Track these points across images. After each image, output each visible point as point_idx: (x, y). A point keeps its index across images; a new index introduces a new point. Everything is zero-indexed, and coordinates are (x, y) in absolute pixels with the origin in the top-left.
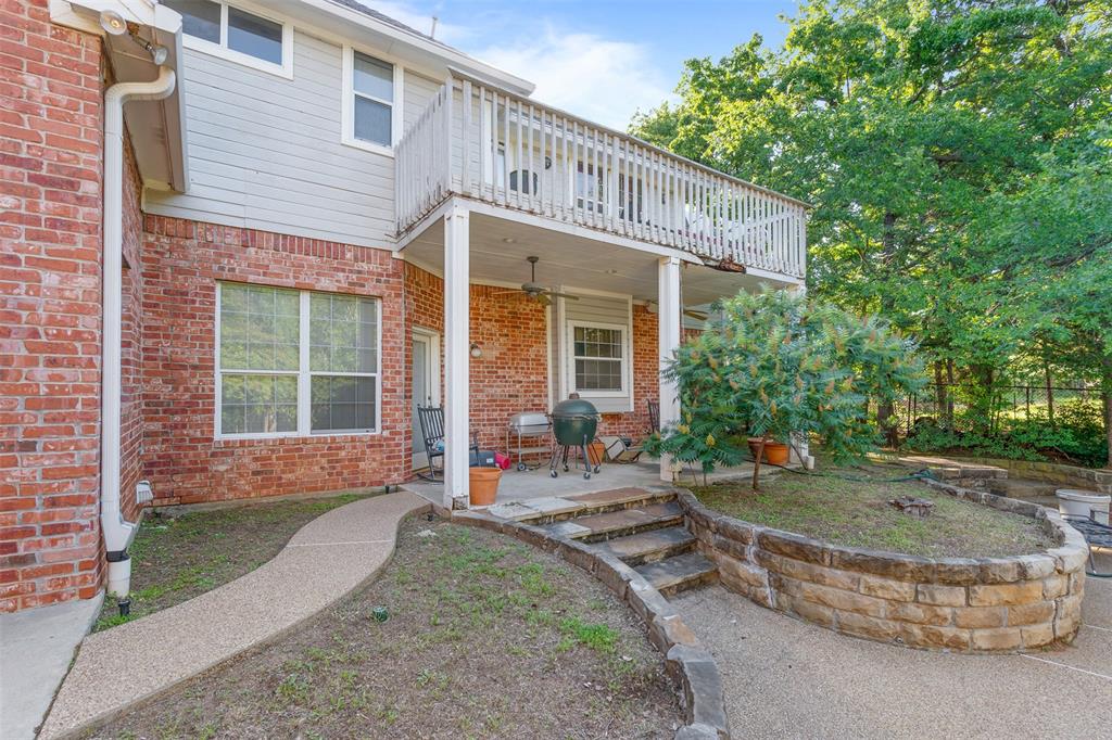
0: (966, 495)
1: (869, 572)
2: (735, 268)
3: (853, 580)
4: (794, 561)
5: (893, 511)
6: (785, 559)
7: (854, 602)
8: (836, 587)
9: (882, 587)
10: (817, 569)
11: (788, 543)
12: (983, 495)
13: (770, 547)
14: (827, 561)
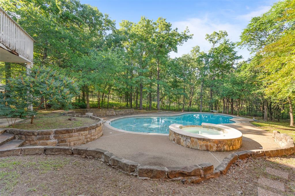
0: (77, 116)
1: (81, 131)
2: (16, 54)
3: (79, 134)
4: (65, 134)
5: (69, 121)
6: (63, 134)
7: (79, 138)
8: (75, 137)
9: (84, 133)
10: (71, 134)
11: (64, 130)
12: (80, 115)
13: (59, 133)
14: (74, 131)
